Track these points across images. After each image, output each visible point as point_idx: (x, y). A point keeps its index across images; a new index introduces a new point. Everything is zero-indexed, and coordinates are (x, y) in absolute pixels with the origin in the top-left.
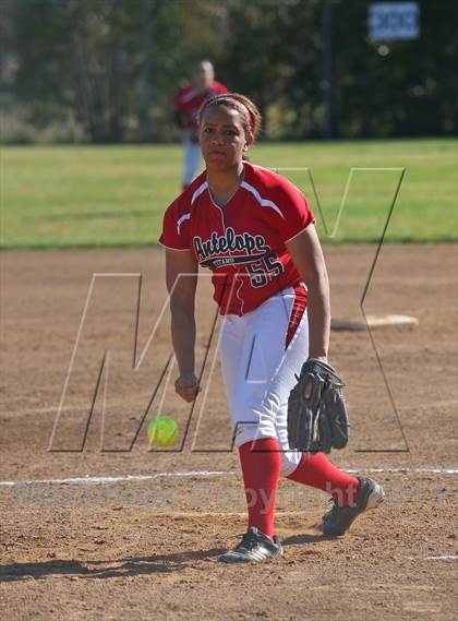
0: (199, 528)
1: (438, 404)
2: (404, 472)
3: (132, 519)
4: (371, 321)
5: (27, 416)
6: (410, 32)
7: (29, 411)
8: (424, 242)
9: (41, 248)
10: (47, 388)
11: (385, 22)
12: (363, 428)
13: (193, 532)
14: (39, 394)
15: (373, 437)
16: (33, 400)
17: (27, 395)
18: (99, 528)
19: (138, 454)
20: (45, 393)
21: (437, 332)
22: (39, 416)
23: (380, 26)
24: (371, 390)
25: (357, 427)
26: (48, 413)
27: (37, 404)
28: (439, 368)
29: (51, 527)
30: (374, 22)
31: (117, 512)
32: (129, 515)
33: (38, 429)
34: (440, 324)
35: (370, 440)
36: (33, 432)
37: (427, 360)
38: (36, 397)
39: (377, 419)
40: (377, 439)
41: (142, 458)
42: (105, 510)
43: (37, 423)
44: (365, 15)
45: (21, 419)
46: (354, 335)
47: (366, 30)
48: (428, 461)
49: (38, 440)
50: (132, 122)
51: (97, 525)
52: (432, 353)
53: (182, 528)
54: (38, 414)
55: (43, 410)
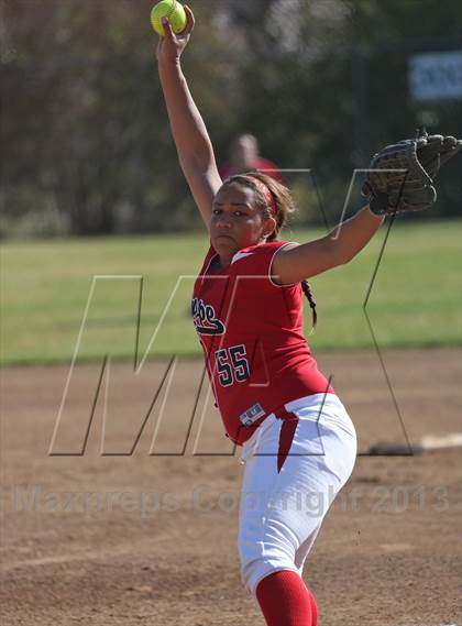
4: (429, 442)
5: (17, 569)
7: (19, 564)
9: (23, 364)
10: (40, 534)
11: (430, 77)
12: (428, 573)
14: (30, 543)
15: (441, 585)
16: (23, 550)
17: (16, 544)
19: (155, 612)
20: (37, 541)
22: (32, 570)
23: (425, 82)
24: (434, 527)
25: (420, 573)
26: (42, 566)
27: (28, 556)
30: (416, 78)
33: (31, 586)
35: (437, 588)
36: (24, 590)
38: (27, 546)
39: (444, 562)
40: (446, 586)
41: (160, 617)
43: (30, 578)
44: (405, 69)
45: (10, 574)
46: (410, 460)
47: (405, 88)
49: (31, 599)
50: (124, 211)
54: (30, 567)
55: (36, 562)
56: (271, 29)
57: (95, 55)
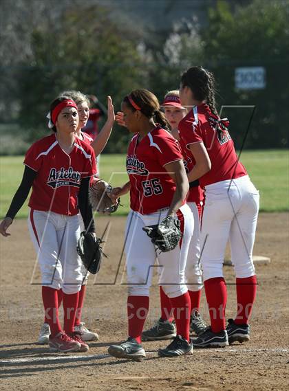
0: (140, 387)
1: (285, 310)
2: (265, 351)
3: (99, 381)
5: (33, 319)
6: (259, 85)
7: (34, 316)
8: (272, 211)
11: (245, 79)
13: (137, 388)
16: (35, 309)
17: (32, 306)
18: (79, 387)
21: (282, 266)
23: (242, 81)
28: (284, 288)
29: (50, 387)
30: (238, 79)
31: (90, 377)
32: (97, 378)
34: (284, 261)
37: (277, 283)
42: (82, 376)
44: (233, 74)
45: (29, 321)
47: (233, 83)
48: (279, 344)
51: (77, 385)
52: (279, 279)
53: (130, 386)
56: (166, 52)
57: (78, 63)
